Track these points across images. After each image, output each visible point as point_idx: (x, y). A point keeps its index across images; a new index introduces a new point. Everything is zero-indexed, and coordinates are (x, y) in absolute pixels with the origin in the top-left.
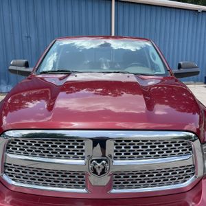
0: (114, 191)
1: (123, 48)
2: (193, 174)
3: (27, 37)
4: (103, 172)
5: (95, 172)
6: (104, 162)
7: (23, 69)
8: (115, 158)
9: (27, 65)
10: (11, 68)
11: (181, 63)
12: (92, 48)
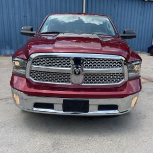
0: (83, 84)
1: (92, 22)
2: (123, 78)
3: (24, 16)
4: (79, 73)
5: (75, 73)
6: (80, 68)
7: (30, 32)
8: (85, 67)
9: (32, 30)
10: (22, 31)
11: (125, 30)
12: (70, 22)
